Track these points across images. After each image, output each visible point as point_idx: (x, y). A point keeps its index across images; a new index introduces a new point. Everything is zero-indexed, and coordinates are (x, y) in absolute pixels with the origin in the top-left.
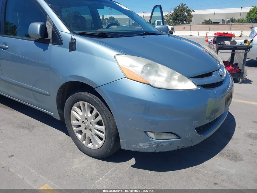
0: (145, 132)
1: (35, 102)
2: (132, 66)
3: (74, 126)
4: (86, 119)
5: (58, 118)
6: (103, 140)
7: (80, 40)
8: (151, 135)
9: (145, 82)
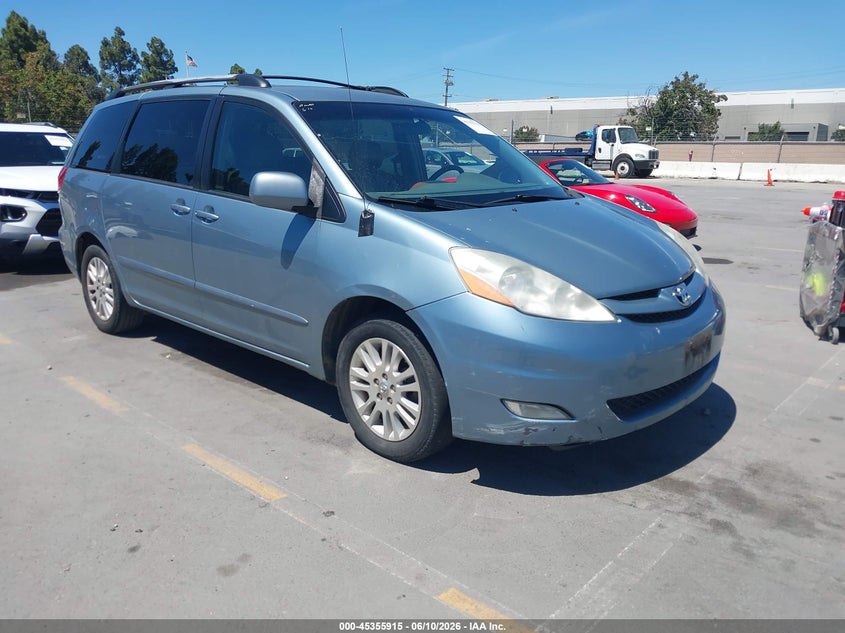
0: (502, 401)
1: (267, 339)
2: (481, 270)
3: (356, 391)
4: (384, 375)
5: (321, 375)
6: (417, 420)
7: (381, 214)
8: (514, 407)
9: (507, 302)
